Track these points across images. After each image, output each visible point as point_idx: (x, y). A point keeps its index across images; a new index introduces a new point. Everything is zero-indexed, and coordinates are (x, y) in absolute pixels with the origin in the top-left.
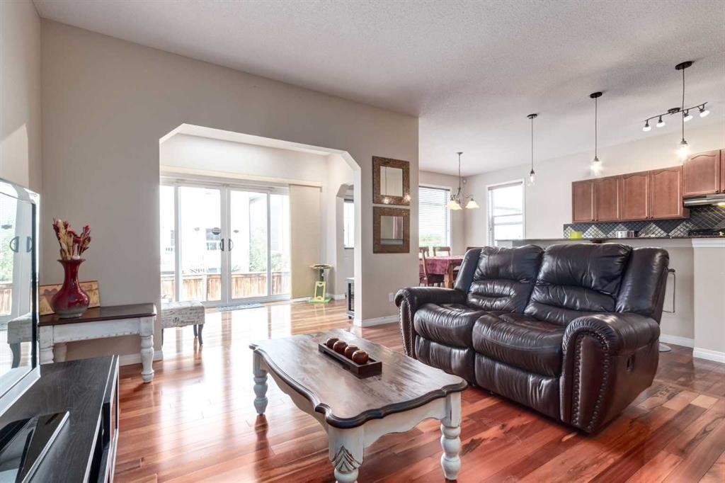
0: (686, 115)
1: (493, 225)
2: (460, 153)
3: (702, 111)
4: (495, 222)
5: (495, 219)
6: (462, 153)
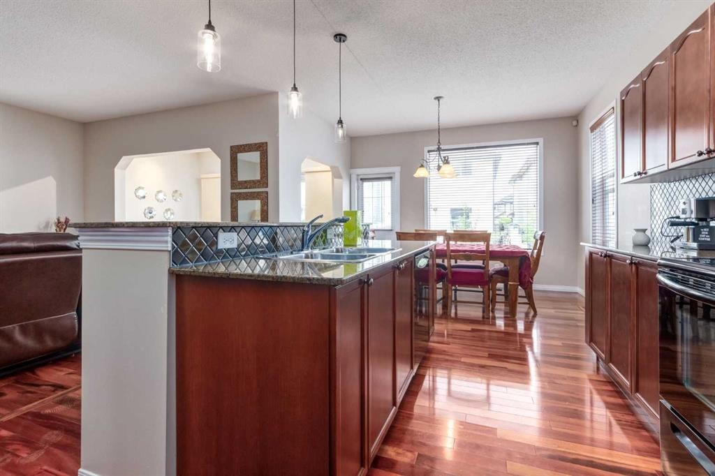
2: (439, 99)
6: (440, 97)
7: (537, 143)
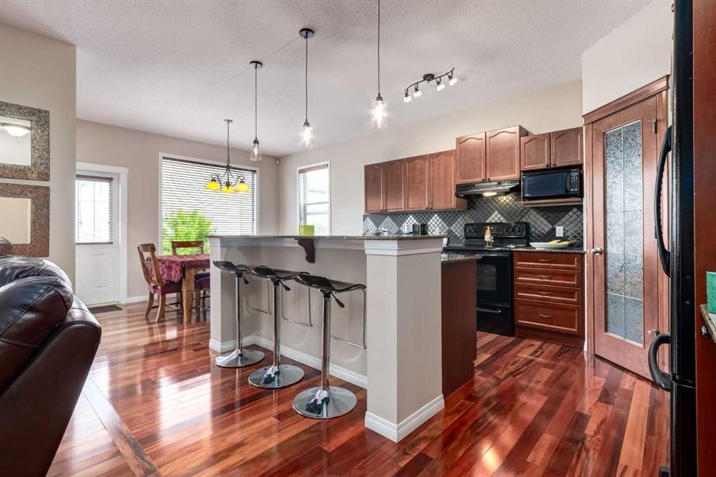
0: (438, 83)
1: (305, 214)
2: (229, 121)
3: (450, 78)
4: (308, 211)
5: (308, 207)
6: (231, 121)
7: (255, 171)
